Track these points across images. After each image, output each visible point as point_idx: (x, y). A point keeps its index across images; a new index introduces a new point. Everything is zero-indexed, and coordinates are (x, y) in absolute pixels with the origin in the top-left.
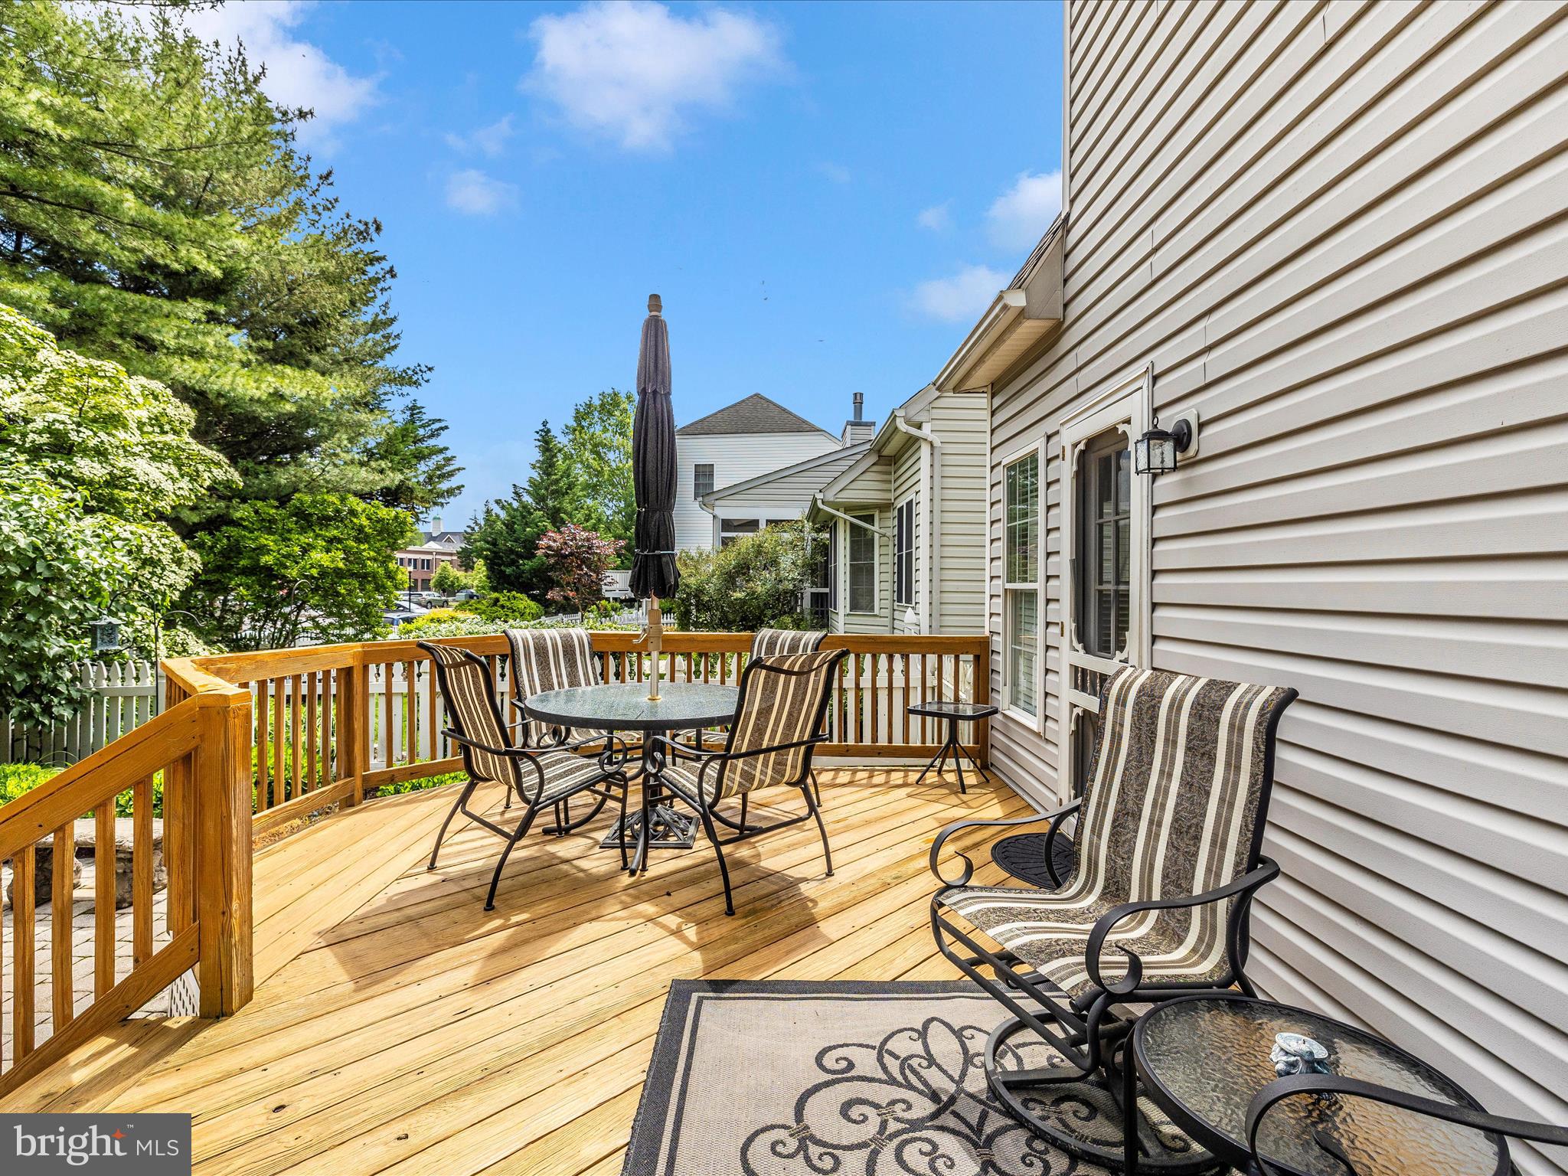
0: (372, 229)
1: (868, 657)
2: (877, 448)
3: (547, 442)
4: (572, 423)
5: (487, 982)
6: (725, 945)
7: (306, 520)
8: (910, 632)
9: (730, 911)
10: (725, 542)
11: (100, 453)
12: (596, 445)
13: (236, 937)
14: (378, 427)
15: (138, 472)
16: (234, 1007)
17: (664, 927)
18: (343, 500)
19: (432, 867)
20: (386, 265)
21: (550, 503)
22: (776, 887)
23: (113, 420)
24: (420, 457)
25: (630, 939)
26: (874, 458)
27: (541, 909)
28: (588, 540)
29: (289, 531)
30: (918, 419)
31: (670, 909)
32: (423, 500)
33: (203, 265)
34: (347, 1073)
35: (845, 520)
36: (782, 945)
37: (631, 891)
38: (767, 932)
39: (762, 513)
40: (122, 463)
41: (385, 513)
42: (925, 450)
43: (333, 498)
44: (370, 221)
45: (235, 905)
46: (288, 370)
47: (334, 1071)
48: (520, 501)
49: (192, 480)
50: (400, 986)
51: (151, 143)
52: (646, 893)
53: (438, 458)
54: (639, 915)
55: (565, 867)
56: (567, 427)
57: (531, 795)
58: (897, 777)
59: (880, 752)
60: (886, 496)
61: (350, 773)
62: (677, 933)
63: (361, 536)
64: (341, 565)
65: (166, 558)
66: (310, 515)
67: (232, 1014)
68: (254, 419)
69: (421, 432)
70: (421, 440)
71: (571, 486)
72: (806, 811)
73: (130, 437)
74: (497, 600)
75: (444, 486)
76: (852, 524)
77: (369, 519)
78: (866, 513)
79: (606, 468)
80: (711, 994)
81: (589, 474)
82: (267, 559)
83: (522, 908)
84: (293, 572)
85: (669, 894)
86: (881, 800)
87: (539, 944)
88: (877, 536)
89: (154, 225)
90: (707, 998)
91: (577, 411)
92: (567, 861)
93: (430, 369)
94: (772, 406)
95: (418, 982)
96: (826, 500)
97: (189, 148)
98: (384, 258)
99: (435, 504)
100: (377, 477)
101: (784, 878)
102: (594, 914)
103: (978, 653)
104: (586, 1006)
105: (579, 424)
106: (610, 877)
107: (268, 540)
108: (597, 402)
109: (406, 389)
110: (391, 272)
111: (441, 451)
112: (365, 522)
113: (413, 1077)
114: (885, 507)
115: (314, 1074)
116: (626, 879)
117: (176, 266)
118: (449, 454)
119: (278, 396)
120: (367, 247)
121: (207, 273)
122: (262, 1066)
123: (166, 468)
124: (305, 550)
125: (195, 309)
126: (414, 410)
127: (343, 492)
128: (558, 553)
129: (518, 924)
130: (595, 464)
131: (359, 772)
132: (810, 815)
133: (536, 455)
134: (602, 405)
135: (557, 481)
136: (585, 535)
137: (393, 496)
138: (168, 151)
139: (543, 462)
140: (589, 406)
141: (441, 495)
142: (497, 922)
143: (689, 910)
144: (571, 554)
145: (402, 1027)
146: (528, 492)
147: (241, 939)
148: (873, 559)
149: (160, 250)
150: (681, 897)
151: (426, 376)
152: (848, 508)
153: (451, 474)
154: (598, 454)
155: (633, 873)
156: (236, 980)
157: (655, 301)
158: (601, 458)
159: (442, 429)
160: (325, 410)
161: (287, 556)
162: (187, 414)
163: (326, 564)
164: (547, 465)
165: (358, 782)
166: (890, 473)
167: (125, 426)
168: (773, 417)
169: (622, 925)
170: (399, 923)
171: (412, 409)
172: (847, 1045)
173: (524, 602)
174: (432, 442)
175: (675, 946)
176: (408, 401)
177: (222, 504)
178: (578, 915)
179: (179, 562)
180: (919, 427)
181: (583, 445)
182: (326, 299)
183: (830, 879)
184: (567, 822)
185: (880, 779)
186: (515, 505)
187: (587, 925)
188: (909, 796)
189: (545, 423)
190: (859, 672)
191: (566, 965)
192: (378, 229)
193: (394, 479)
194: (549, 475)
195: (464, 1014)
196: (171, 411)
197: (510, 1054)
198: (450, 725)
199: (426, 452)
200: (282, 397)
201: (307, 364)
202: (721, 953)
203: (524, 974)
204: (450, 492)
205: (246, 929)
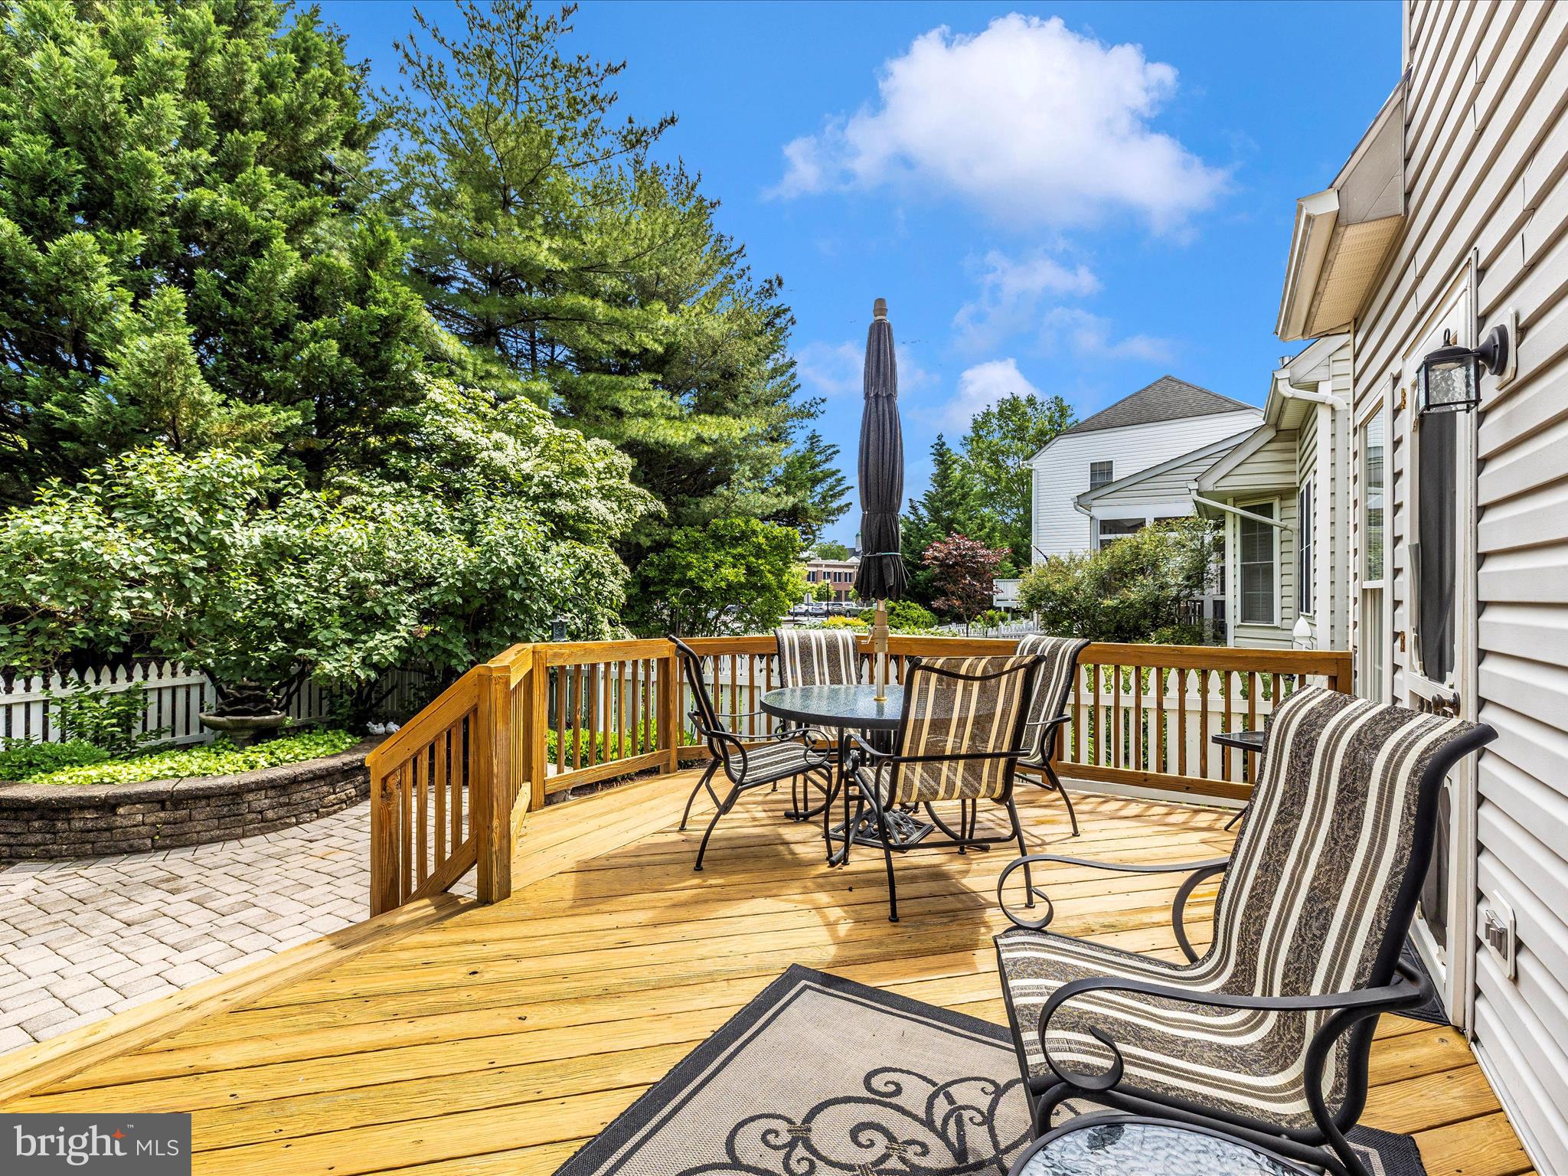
0: (775, 285)
1: (1174, 672)
2: (1273, 420)
3: (941, 455)
4: (970, 434)
5: (655, 926)
6: (870, 947)
7: (718, 541)
8: (1301, 647)
9: (894, 918)
10: (1104, 544)
11: (571, 497)
12: (993, 453)
13: (496, 847)
14: (781, 456)
15: (592, 509)
16: (494, 898)
17: (824, 916)
18: (747, 522)
19: (682, 828)
20: (788, 316)
21: (945, 514)
22: (960, 906)
23: (579, 472)
24: (815, 481)
25: (789, 920)
26: (1270, 434)
27: (735, 878)
28: (972, 548)
29: (708, 550)
30: (1311, 378)
31: (842, 902)
32: (817, 519)
33: (651, 345)
34: (526, 964)
35: (1235, 515)
36: (922, 962)
37: (820, 880)
38: (917, 946)
39: (1148, 511)
40: (583, 503)
41: (779, 531)
42: (1323, 417)
43: (738, 521)
44: (774, 278)
45: (495, 823)
46: (708, 418)
47: (518, 959)
48: (916, 514)
49: (628, 511)
50: (598, 912)
51: (614, 259)
52: (832, 884)
53: (831, 481)
54: (812, 901)
55: (781, 848)
56: (965, 438)
57: (737, 775)
58: (1204, 819)
59: (1190, 787)
60: (1289, 479)
61: (667, 745)
62: (830, 925)
63: (759, 552)
64: (743, 579)
65: (607, 571)
66: (723, 536)
67: (492, 903)
68: (689, 461)
69: (818, 458)
70: (818, 465)
71: (964, 496)
72: (1007, 832)
73: (592, 484)
74: (894, 609)
75: (835, 505)
76: (1243, 518)
77: (767, 538)
78: (1260, 503)
79: (1003, 476)
80: (817, 986)
81: (985, 482)
82: (691, 574)
83: (722, 874)
84: (708, 585)
85: (850, 889)
86: (1162, 840)
87: (716, 905)
88: (1276, 530)
89: (617, 320)
90: (810, 988)
91: (975, 421)
92: (787, 843)
93: (823, 401)
94: (1185, 388)
95: (610, 913)
96: (1202, 490)
97: (638, 255)
98: (788, 310)
99: (827, 521)
100: (775, 501)
101: (974, 900)
102: (775, 892)
103: (1334, 674)
104: (708, 966)
105: (977, 435)
106: (812, 863)
107: (693, 558)
108: (995, 409)
109: (806, 422)
110: (793, 321)
111: (834, 473)
112: (762, 540)
113: (559, 979)
114: (1286, 493)
115: (507, 957)
116: (824, 868)
117: (634, 349)
118: (840, 475)
119: (700, 440)
120: (774, 302)
121: (655, 351)
122: (484, 943)
123: (609, 504)
124: (717, 566)
125: (644, 379)
126: (813, 439)
127: (745, 514)
128: (943, 564)
129: (711, 886)
130: (991, 472)
131: (674, 746)
132: (1011, 838)
133: (934, 469)
134: (1001, 413)
135: (951, 493)
136: (969, 544)
137: (792, 516)
138: (625, 262)
139: (938, 475)
140: (987, 414)
141: (832, 513)
142: (696, 881)
143: (858, 908)
144: (956, 564)
145: (578, 942)
146: (924, 505)
147: (500, 849)
148: (1270, 556)
149: (624, 339)
150: (858, 895)
151: (822, 407)
152: (1238, 498)
153: (841, 493)
154: (996, 461)
155: (832, 864)
156: (495, 879)
157: (880, 307)
158: (999, 466)
159: (835, 453)
160: (736, 447)
161: (705, 571)
162: (626, 461)
163: (731, 578)
164: (942, 478)
165: (674, 755)
166: (1294, 451)
167: (587, 476)
168: (1186, 401)
169: (790, 906)
170: (630, 866)
171: (812, 438)
172: (909, 1072)
173: (917, 611)
174: (826, 466)
175: (822, 935)
176: (808, 432)
177: (666, 531)
178: (761, 890)
179: (615, 574)
180: (1314, 387)
181: (981, 454)
182: (739, 352)
183: (1028, 910)
184: (806, 808)
185: (1178, 818)
186: (912, 518)
187: (762, 900)
188: (1203, 842)
189: (940, 437)
190: (1162, 689)
191: (722, 927)
192: (780, 284)
193: (789, 501)
194: (943, 487)
195: (624, 944)
196: (616, 461)
197: (630, 984)
198: (696, 709)
199: (821, 475)
200: (703, 441)
201: (726, 412)
202: (855, 952)
203: (685, 927)
204: (840, 510)
205: (505, 842)
